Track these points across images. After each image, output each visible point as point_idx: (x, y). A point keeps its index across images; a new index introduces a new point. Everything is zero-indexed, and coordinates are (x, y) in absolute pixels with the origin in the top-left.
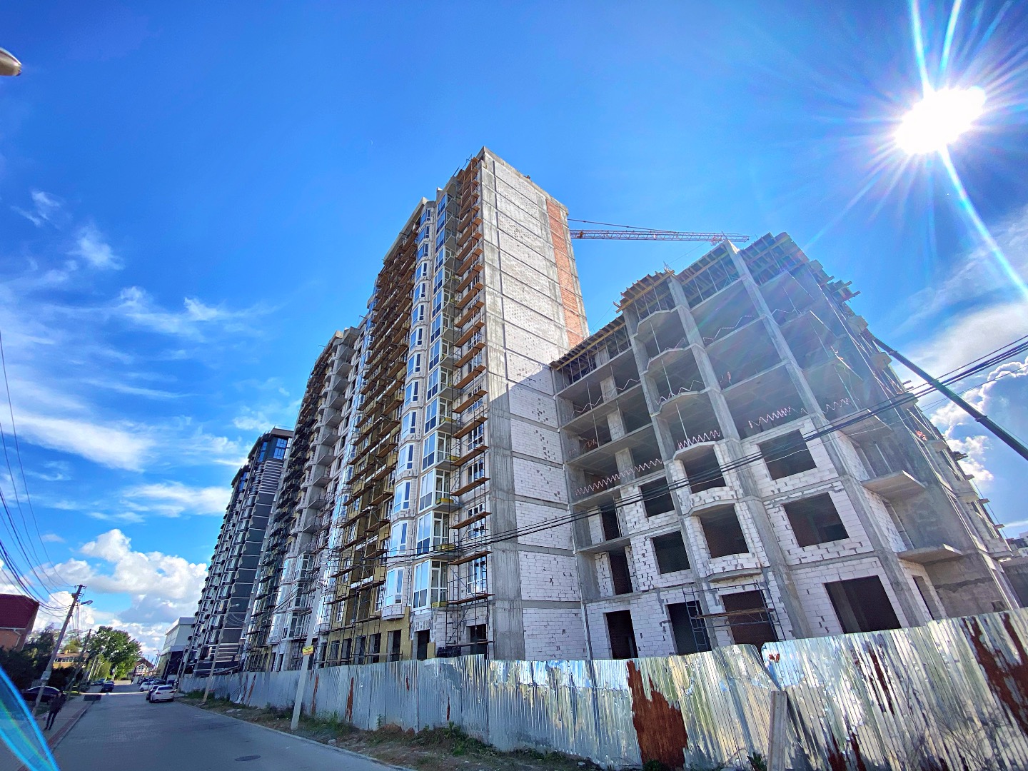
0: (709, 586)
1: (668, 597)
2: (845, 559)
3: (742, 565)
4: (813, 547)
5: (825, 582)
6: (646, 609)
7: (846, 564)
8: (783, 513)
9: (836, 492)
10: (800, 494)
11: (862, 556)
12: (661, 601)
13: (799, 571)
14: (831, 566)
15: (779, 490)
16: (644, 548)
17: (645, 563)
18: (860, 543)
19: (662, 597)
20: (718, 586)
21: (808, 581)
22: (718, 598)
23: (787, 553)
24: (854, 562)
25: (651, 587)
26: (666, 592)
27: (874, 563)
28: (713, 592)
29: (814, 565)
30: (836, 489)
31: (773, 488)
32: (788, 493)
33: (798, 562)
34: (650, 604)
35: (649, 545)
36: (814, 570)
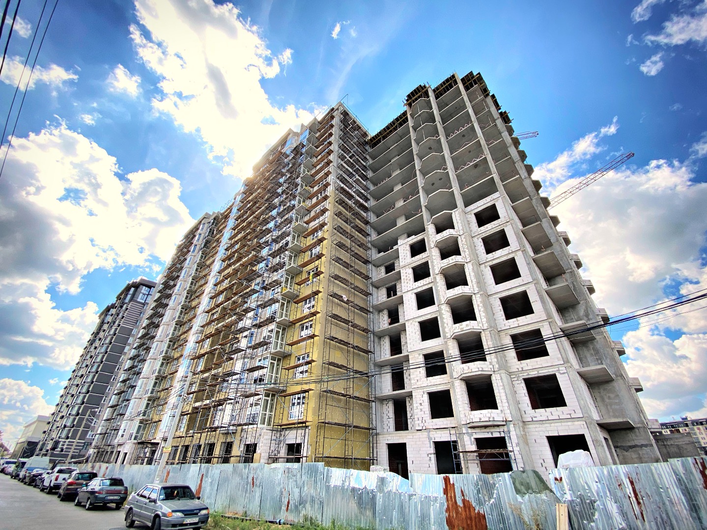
0: (467, 430)
1: (435, 436)
2: (563, 421)
3: (494, 418)
4: (542, 410)
5: (548, 435)
6: (418, 443)
7: (563, 424)
8: (523, 385)
10: (536, 372)
11: (574, 420)
12: (430, 438)
13: (530, 426)
14: (553, 425)
15: (522, 368)
16: (422, 399)
17: (421, 410)
18: (574, 410)
20: (473, 431)
21: (536, 433)
22: (473, 440)
23: (523, 413)
24: (569, 423)
25: (424, 428)
26: (435, 433)
27: (582, 426)
28: (470, 435)
29: (541, 422)
30: (561, 372)
31: (518, 367)
32: (528, 371)
33: (531, 420)
34: (421, 439)
35: (426, 398)
36: (541, 426)
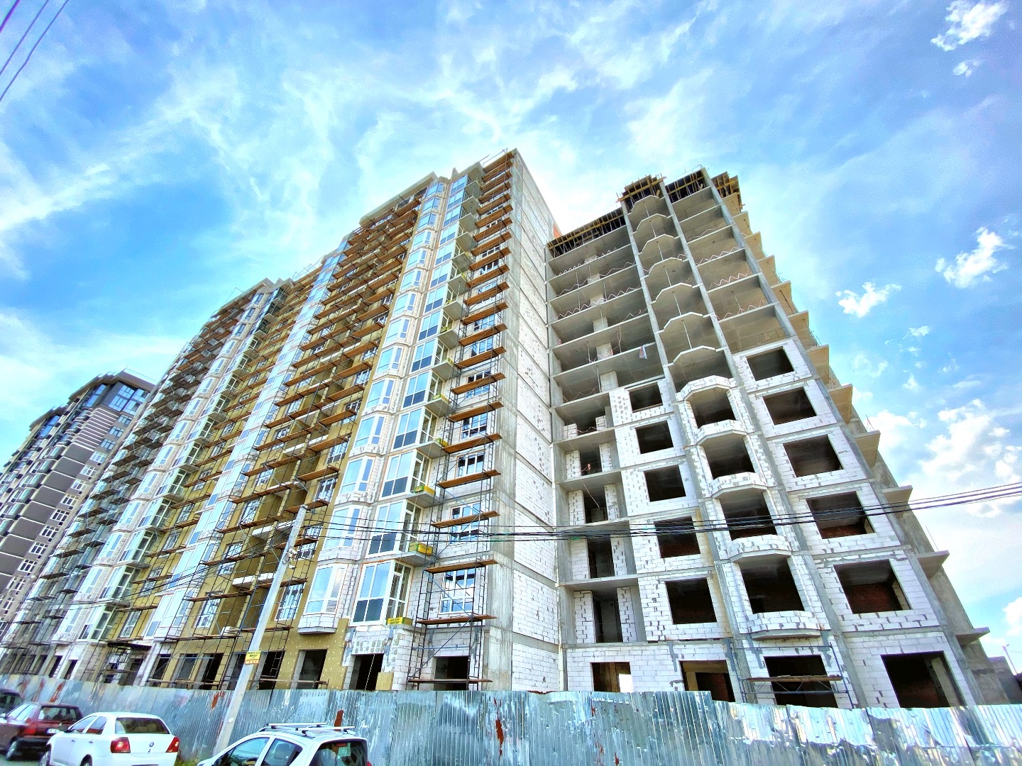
0: (751, 644)
1: (684, 652)
2: (907, 631)
3: (804, 624)
4: (872, 615)
5: (884, 653)
6: (653, 663)
7: (908, 636)
8: (835, 575)
9: (898, 560)
10: (857, 557)
11: (926, 630)
12: (674, 656)
13: (854, 640)
14: (891, 637)
15: (832, 550)
16: (656, 591)
17: (656, 609)
18: (924, 615)
19: (676, 651)
20: (762, 645)
21: (865, 651)
22: (763, 660)
23: (840, 618)
24: (919, 635)
25: (662, 638)
26: (682, 646)
27: (939, 639)
28: (757, 651)
29: (871, 634)
30: (898, 557)
31: (824, 547)
32: (843, 555)
33: (854, 630)
34: (660, 657)
35: (663, 590)
36: (871, 639)
